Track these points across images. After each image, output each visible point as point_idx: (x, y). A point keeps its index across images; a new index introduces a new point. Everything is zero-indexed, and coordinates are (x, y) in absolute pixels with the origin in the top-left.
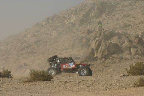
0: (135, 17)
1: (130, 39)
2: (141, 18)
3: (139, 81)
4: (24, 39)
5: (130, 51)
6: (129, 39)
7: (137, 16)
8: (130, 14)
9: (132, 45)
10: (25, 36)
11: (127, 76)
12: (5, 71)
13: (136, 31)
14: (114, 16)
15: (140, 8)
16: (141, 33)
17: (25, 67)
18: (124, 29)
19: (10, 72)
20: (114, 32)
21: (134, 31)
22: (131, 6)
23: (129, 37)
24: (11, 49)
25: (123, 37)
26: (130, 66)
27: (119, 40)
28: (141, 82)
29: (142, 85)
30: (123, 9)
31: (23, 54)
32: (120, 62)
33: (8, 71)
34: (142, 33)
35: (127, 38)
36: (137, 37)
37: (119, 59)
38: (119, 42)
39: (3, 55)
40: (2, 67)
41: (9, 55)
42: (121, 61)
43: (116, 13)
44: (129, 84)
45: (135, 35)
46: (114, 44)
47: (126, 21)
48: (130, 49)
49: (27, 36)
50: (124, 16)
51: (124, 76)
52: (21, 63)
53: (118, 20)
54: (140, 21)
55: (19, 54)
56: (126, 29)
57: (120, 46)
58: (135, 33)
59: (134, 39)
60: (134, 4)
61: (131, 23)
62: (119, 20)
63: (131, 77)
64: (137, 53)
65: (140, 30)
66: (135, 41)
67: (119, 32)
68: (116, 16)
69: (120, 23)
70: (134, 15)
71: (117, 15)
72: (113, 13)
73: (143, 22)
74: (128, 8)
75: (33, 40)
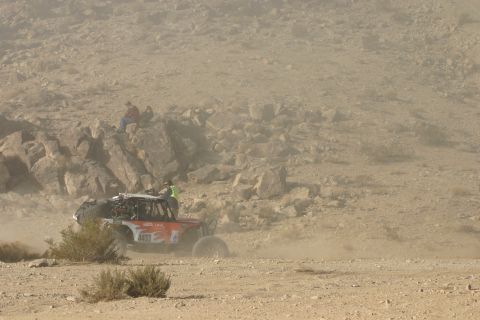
0: (77, 72)
1: (62, 144)
2: (96, 75)
3: (99, 284)
5: (62, 183)
6: (58, 142)
7: (85, 68)
8: (63, 60)
9: (67, 164)
11: (55, 264)
13: (80, 117)
14: (8, 66)
15: (96, 42)
16: (97, 125)
18: (44, 111)
20: (8, 118)
21: (75, 116)
22: (66, 32)
23: (58, 136)
25: (40, 137)
26: (64, 233)
27: (25, 144)
28: (103, 286)
29: (108, 295)
30: (39, 45)
32: (27, 219)
34: (102, 123)
35: (53, 138)
36: (85, 136)
37: (24, 210)
38: (27, 152)
42: (32, 214)
43: (15, 55)
44: (62, 292)
45: (79, 128)
46: (9, 158)
47: (50, 82)
48: (63, 177)
50: (42, 67)
51: (44, 265)
53: (21, 78)
54: (95, 85)
56: (50, 108)
57: (29, 165)
58: (80, 124)
59: (76, 142)
60: (76, 26)
61: (64, 91)
62: (25, 79)
63: (66, 268)
64: (84, 189)
65: (94, 113)
66: (79, 149)
67: (25, 118)
68: (15, 64)
69: (27, 89)
70: (73, 64)
71: (19, 63)
72: (5, 54)
73: (103, 89)
74: (54, 40)
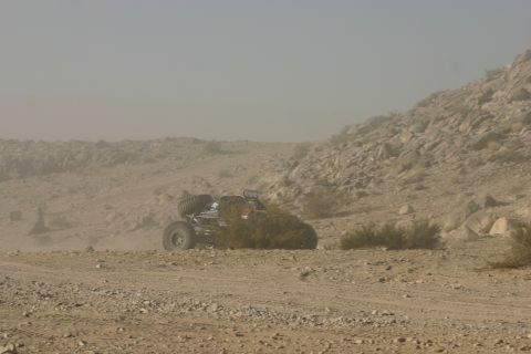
4: (485, 106)
10: (486, 98)
12: (419, 224)
17: (490, 210)
19: (435, 230)
24: (435, 145)
31: (481, 164)
33: (431, 225)
39: (407, 168)
40: (404, 210)
41: (428, 165)
49: (494, 96)
52: (474, 197)
55: (466, 163)
75: (519, 110)
